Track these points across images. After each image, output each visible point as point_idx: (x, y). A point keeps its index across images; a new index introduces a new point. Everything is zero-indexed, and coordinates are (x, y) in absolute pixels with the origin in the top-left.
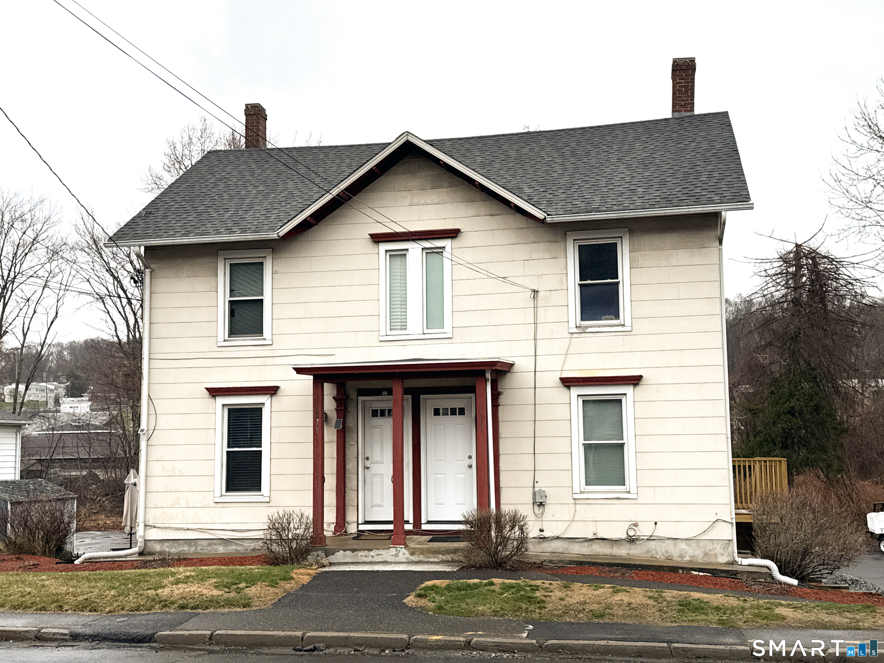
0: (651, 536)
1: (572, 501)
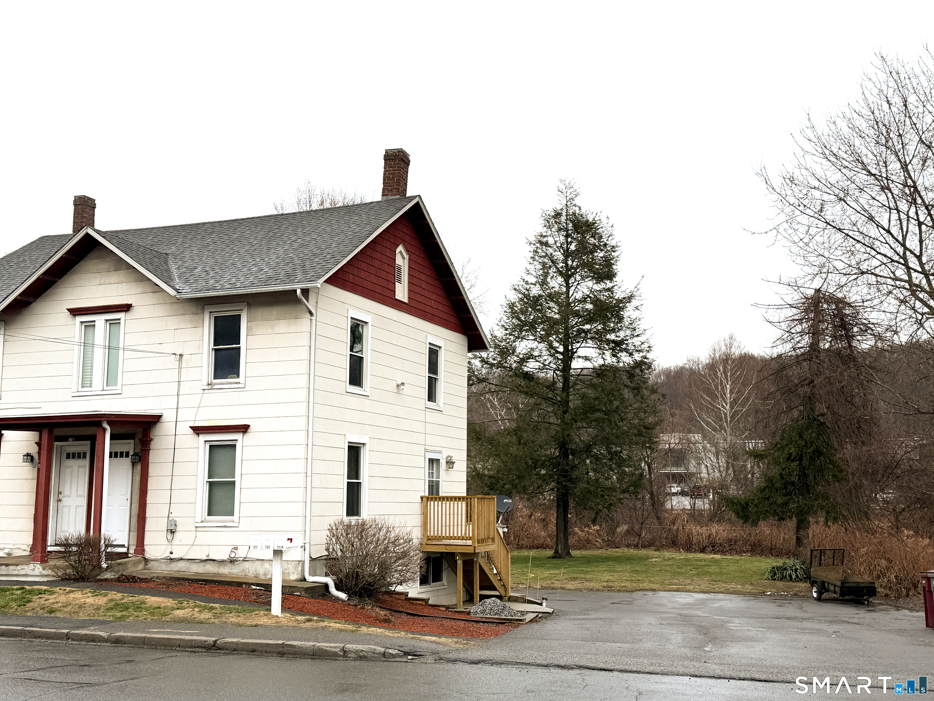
0: (245, 558)
1: (194, 529)
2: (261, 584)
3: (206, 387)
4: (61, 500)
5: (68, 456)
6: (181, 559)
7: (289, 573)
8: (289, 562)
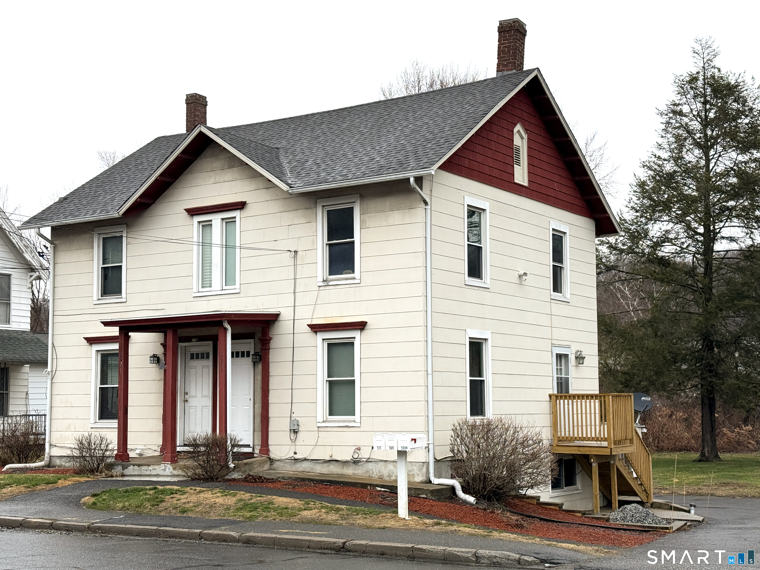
0: (368, 459)
1: (317, 429)
2: (385, 485)
3: (322, 284)
4: (187, 401)
5: (192, 358)
6: (305, 459)
7: (413, 474)
8: (413, 464)
